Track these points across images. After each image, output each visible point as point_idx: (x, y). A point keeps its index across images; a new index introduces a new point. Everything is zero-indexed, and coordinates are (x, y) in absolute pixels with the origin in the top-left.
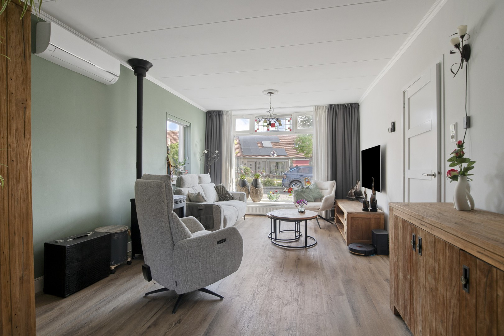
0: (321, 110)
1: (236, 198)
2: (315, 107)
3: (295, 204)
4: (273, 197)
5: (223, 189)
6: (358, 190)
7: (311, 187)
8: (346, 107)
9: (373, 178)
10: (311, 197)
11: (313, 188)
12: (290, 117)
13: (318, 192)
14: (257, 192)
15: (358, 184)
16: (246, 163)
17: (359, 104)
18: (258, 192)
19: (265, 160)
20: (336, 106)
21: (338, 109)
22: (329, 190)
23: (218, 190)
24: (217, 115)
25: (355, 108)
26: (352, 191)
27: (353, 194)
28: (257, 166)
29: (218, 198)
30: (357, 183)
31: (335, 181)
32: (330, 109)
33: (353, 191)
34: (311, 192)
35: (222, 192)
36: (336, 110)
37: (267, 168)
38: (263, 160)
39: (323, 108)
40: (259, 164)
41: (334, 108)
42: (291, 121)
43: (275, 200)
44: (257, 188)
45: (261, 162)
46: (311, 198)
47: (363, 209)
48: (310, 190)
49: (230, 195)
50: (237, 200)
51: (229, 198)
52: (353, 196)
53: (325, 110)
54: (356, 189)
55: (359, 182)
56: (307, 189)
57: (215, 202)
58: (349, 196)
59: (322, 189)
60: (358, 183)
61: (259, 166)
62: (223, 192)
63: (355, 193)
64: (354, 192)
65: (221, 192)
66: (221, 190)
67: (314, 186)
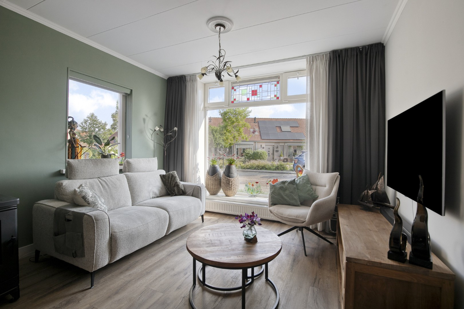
0: (318, 62)
1: (188, 193)
2: (309, 58)
3: (269, 207)
4: (252, 191)
5: (172, 178)
6: (379, 192)
7: (299, 181)
8: (361, 52)
9: (420, 177)
10: (296, 197)
11: (301, 183)
12: (277, 80)
13: (309, 190)
14: (229, 184)
15: (380, 181)
16: (264, 147)
17: (384, 45)
18: (231, 183)
19: (283, 144)
20: (343, 53)
21: (347, 56)
22: (327, 187)
23: (164, 180)
24: (179, 81)
25: (376, 53)
26: (367, 192)
27: (370, 199)
28: (275, 149)
29: (164, 191)
30: (378, 179)
31: (338, 173)
32: (334, 58)
33: (370, 192)
34: (296, 190)
35: (170, 183)
36: (343, 58)
37: (284, 152)
38: (281, 144)
39: (322, 57)
40: (277, 148)
41: (339, 56)
42: (278, 85)
43: (255, 194)
44: (230, 177)
45: (279, 146)
46: (295, 199)
47: (389, 253)
48: (295, 186)
49: (179, 187)
50: (189, 196)
51: (179, 192)
52: (369, 202)
53: (326, 60)
54: (377, 188)
55: (383, 177)
56: (291, 185)
57: (158, 197)
58: (362, 201)
59: (316, 185)
60: (380, 178)
61: (277, 149)
62: (172, 184)
63: (374, 196)
64: (372, 194)
65: (168, 182)
66: (168, 180)
67: (303, 180)
